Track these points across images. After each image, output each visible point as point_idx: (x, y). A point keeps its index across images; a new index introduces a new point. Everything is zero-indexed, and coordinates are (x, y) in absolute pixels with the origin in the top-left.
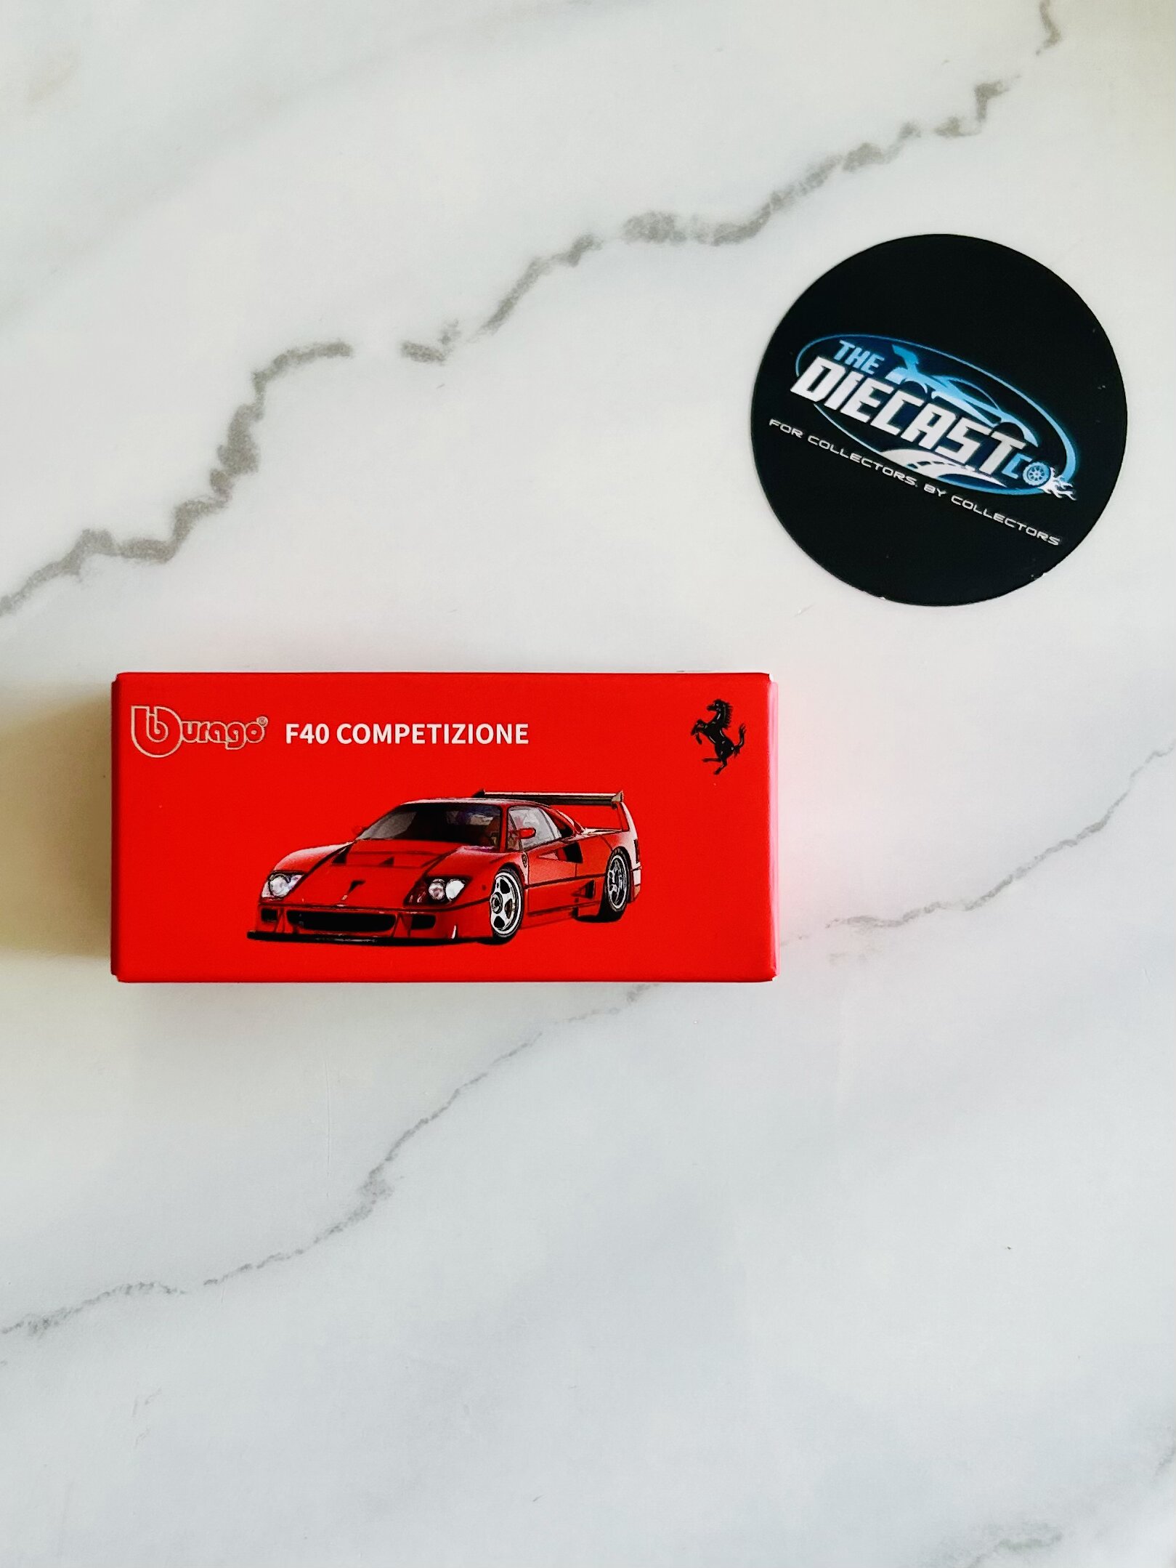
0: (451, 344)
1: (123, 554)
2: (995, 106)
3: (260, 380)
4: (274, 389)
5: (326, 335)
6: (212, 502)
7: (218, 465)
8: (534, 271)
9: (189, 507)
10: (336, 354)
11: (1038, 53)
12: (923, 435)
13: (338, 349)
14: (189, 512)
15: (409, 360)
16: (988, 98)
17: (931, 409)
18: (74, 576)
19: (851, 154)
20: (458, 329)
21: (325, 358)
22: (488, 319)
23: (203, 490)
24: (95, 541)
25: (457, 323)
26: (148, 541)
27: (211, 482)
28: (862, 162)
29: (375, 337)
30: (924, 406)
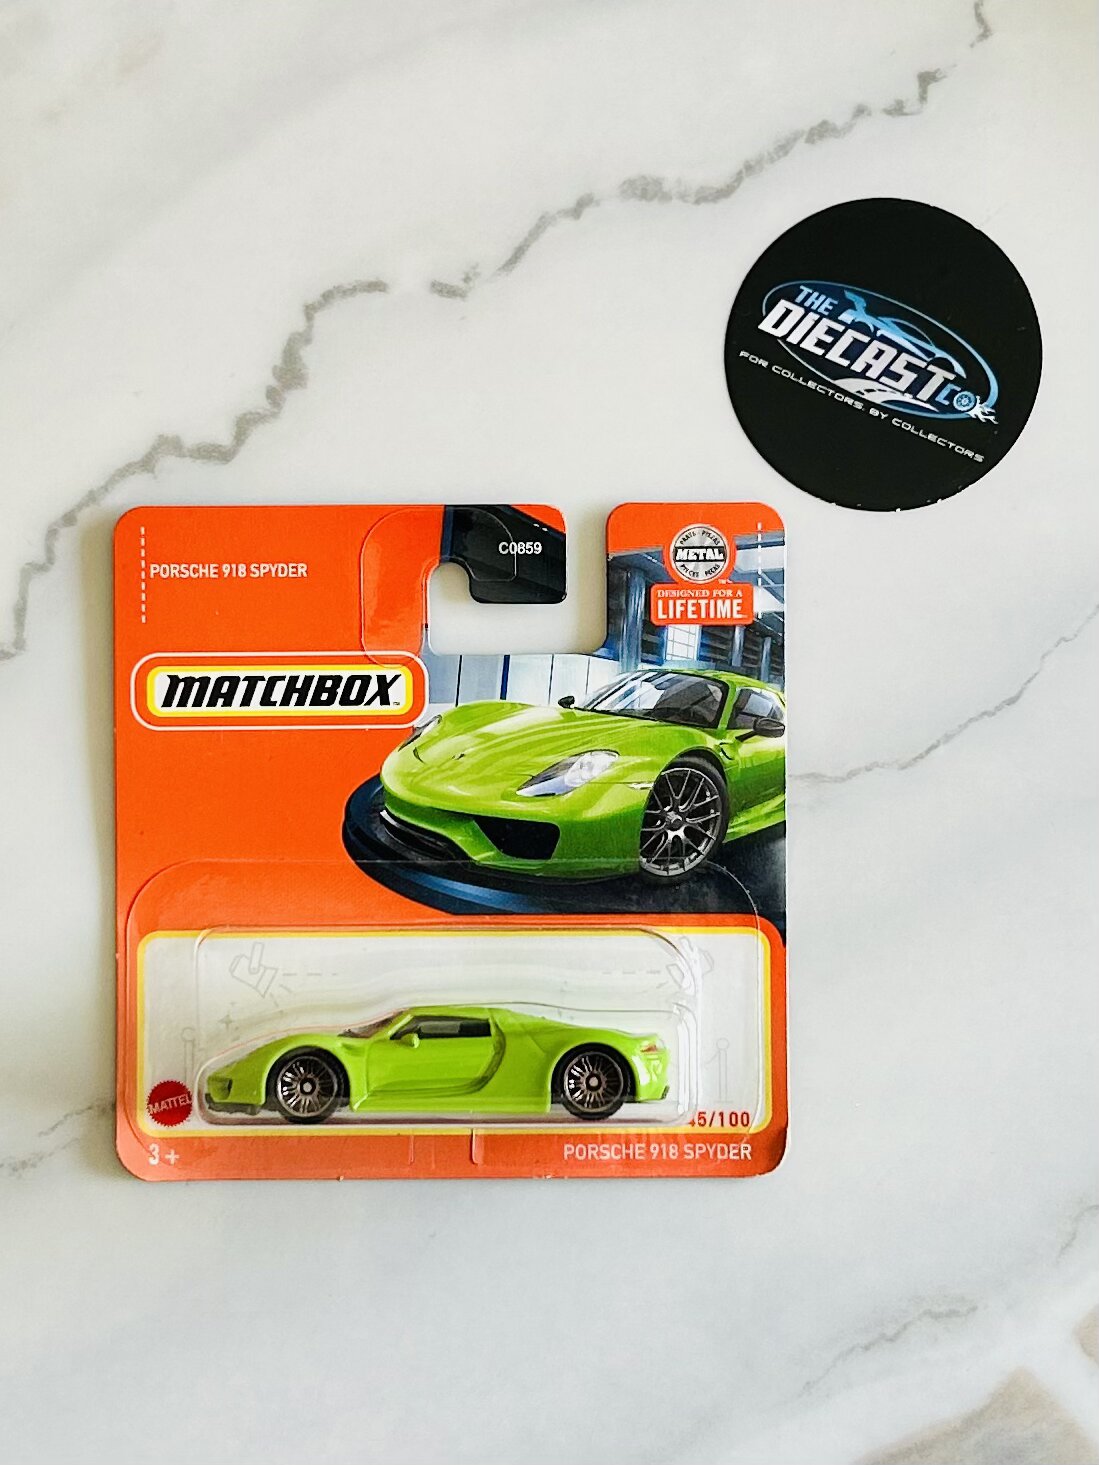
0: (471, 284)
1: (191, 456)
2: (932, 88)
3: (310, 311)
4: (320, 317)
5: (368, 276)
6: (267, 413)
7: (273, 382)
8: (542, 224)
9: (248, 417)
10: (375, 290)
11: (972, 46)
12: (869, 367)
13: (376, 286)
14: (248, 422)
15: (436, 295)
16: (929, 84)
17: (876, 345)
18: (150, 474)
19: (812, 129)
20: (478, 270)
21: (365, 294)
22: (502, 263)
23: (260, 402)
24: (169, 445)
25: (477, 265)
26: (213, 445)
27: (268, 397)
28: (821, 136)
29: (409, 274)
30: (870, 342)
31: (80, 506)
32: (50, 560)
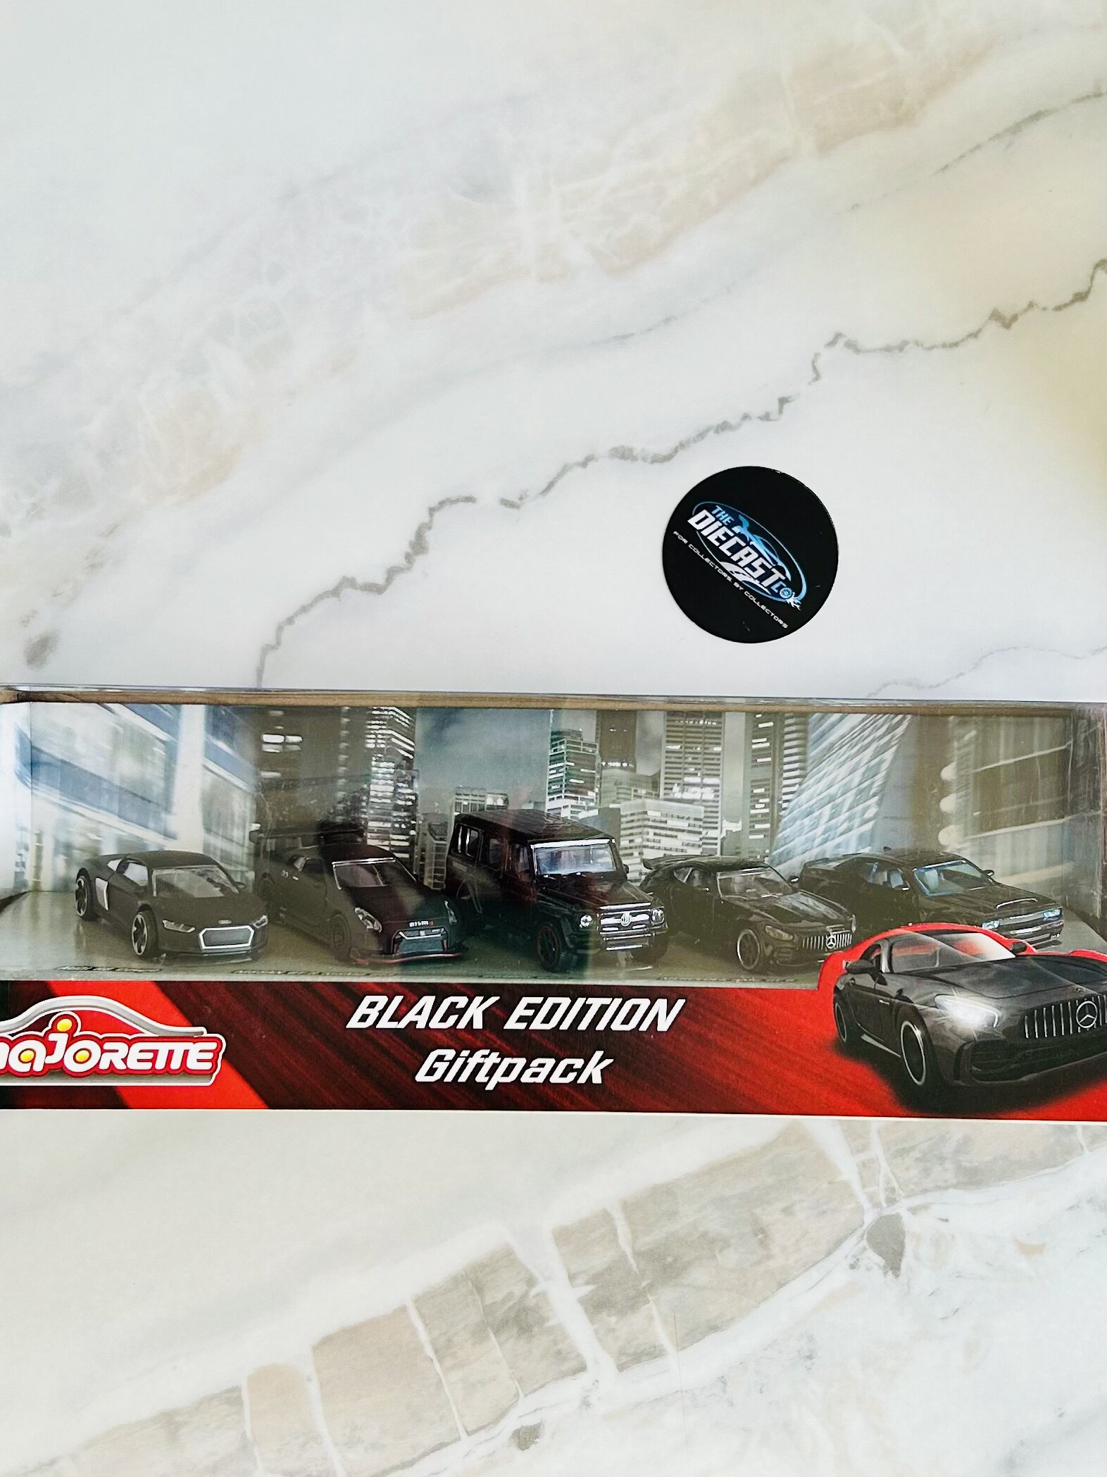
0: (523, 501)
1: (361, 589)
2: (786, 406)
3: (432, 511)
4: (437, 515)
5: (465, 494)
6: (405, 567)
7: (409, 550)
8: (565, 469)
9: (394, 569)
10: (469, 501)
11: (809, 383)
12: (741, 559)
13: (469, 499)
14: (394, 571)
15: (503, 506)
16: (784, 404)
17: (748, 549)
18: (337, 599)
19: (718, 425)
20: (528, 493)
21: (463, 503)
22: (542, 490)
23: (401, 561)
24: (348, 582)
25: (527, 490)
26: (373, 584)
27: (405, 558)
28: (723, 430)
29: (488, 494)
30: (745, 546)
31: (296, 614)
32: (278, 642)
